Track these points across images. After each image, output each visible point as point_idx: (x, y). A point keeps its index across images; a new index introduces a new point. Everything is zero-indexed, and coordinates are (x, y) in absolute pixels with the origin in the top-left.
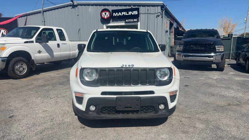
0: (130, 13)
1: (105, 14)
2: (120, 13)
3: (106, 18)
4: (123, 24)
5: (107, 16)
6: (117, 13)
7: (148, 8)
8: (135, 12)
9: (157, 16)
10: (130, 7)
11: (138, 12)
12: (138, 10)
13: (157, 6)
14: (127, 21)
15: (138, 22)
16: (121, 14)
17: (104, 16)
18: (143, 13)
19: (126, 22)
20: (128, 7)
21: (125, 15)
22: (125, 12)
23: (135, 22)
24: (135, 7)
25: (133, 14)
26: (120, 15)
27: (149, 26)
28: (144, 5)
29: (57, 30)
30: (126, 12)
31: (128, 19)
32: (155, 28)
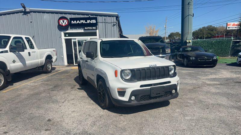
0: (88, 21)
1: (63, 21)
2: (78, 21)
3: (64, 25)
4: (81, 31)
5: (65, 23)
6: (75, 21)
7: (105, 17)
8: (93, 20)
9: (113, 25)
10: (88, 16)
11: (96, 21)
12: (96, 19)
13: (113, 16)
14: (86, 28)
15: (96, 29)
16: (80, 22)
17: (62, 23)
18: (101, 22)
19: (85, 30)
20: (86, 16)
21: (84, 23)
22: (83, 21)
23: (94, 29)
24: (93, 16)
25: (91, 22)
26: (78, 23)
27: (107, 34)
28: (101, 15)
29: (26, 38)
30: (85, 21)
31: (87, 27)
32: (113, 35)
